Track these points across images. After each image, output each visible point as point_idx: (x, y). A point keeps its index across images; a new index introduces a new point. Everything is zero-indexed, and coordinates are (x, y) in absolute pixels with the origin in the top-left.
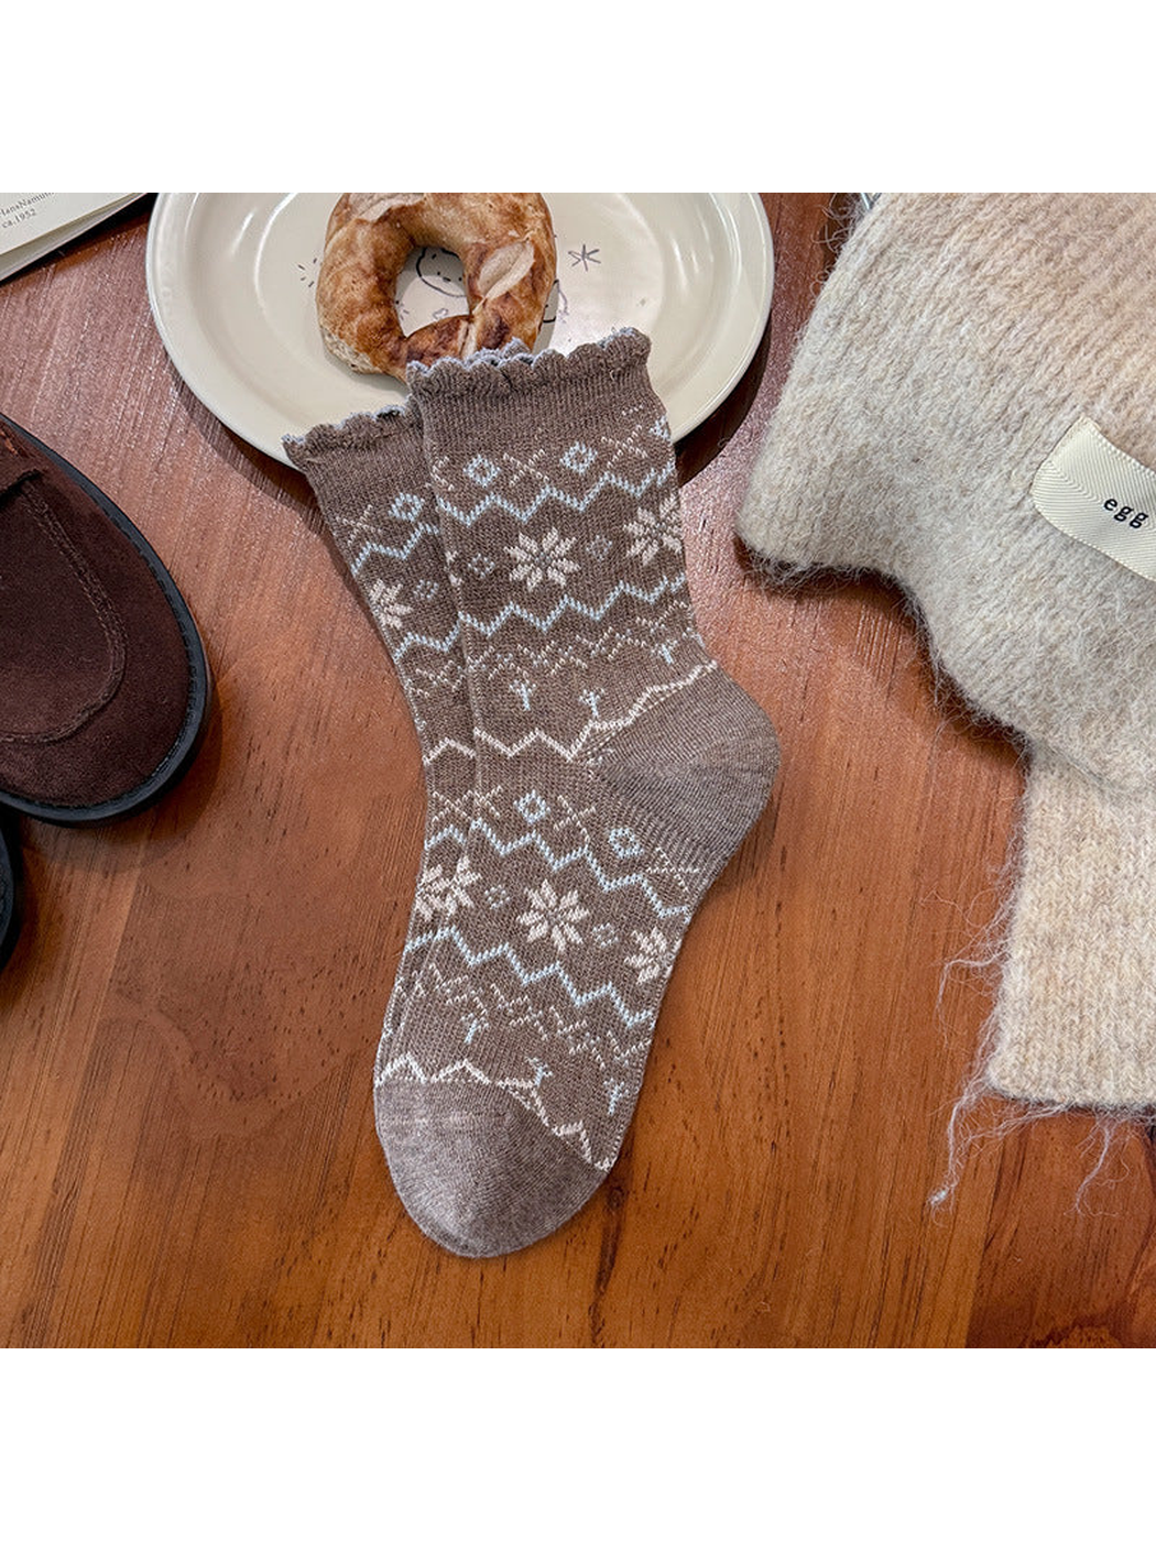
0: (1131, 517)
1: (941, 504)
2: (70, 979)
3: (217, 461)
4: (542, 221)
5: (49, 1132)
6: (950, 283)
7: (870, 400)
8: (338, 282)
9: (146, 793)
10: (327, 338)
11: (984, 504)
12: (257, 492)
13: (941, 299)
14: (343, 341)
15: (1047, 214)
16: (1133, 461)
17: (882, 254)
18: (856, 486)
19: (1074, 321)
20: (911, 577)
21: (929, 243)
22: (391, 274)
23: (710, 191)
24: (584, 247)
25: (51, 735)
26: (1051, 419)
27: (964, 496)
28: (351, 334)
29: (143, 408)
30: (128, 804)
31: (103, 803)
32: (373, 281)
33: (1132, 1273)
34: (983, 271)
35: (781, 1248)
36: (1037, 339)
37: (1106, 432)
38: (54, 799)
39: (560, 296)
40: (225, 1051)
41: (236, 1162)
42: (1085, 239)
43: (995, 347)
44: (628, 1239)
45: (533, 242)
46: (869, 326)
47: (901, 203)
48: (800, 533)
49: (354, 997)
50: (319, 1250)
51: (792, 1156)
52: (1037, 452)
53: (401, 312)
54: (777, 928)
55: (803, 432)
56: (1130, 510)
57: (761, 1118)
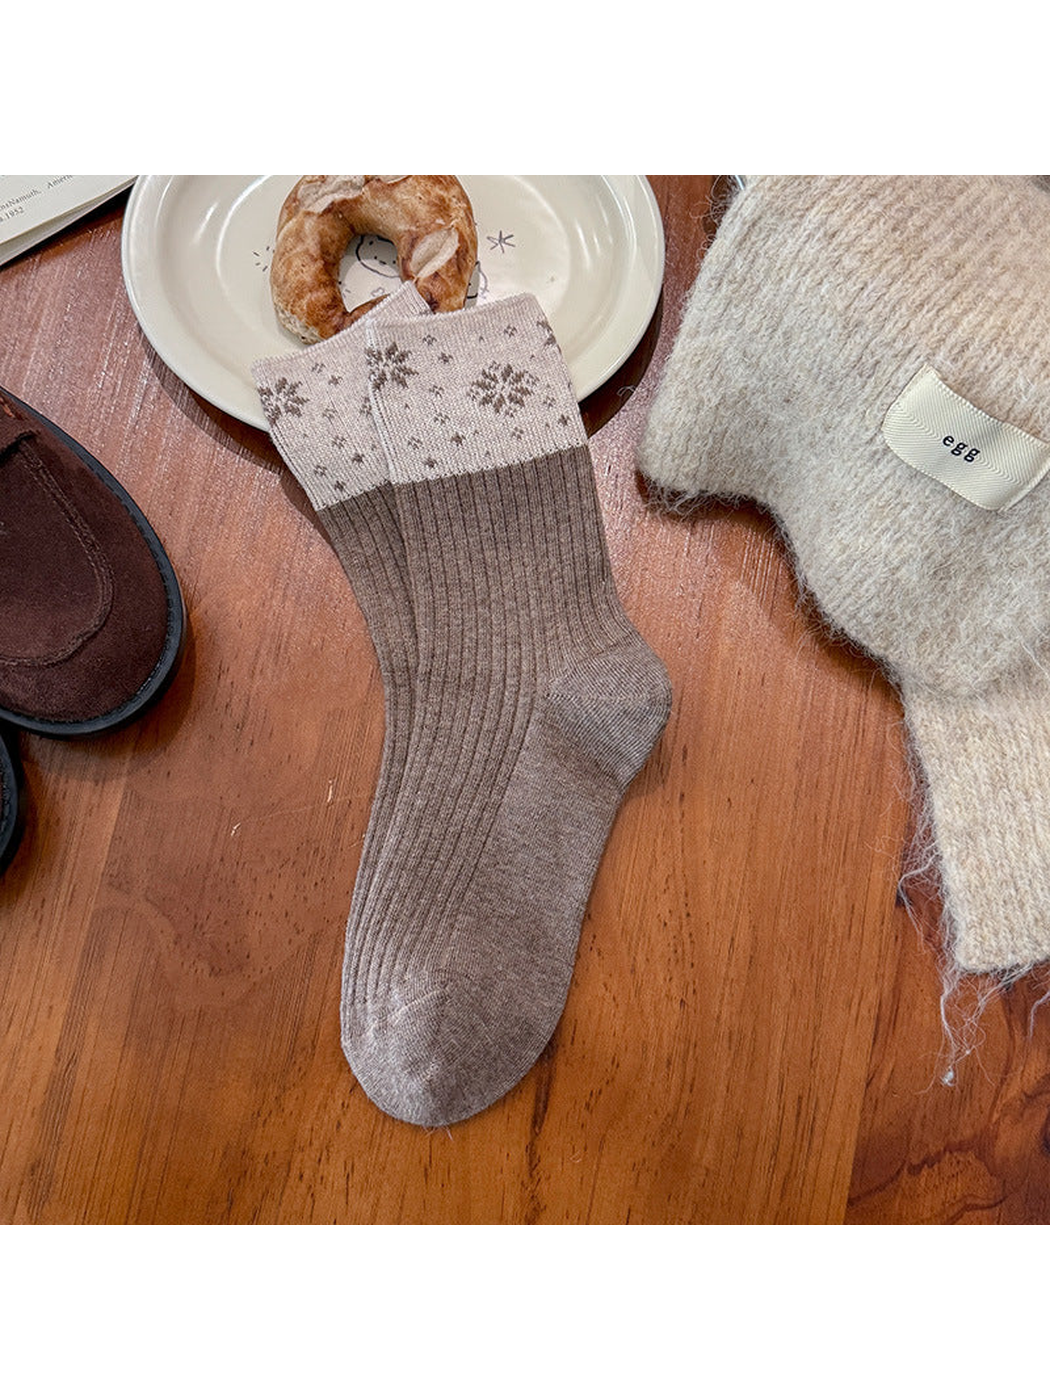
0: (965, 452)
1: (808, 439)
2: (67, 873)
3: (187, 422)
4: (465, 211)
5: (51, 1007)
6: (810, 250)
7: (748, 350)
8: (289, 264)
9: (132, 708)
10: (281, 314)
11: (843, 439)
12: (222, 449)
13: (804, 263)
14: (295, 316)
15: (894, 189)
16: (968, 403)
17: (754, 225)
18: (737, 424)
19: (918, 283)
20: (780, 506)
21: (793, 215)
22: (334, 257)
23: (602, 175)
24: (501, 233)
25: (49, 659)
26: (899, 367)
27: (828, 432)
28: (302, 310)
29: (120, 378)
30: (116, 719)
31: (95, 718)
32: (320, 264)
33: (994, 1104)
34: (839, 240)
35: (691, 1091)
36: (886, 298)
37: (946, 379)
38: (53, 716)
39: (481, 277)
40: (204, 934)
41: (216, 1029)
42: (928, 209)
43: (850, 305)
44: (559, 1086)
45: (457, 228)
46: (745, 286)
47: (768, 183)
48: (689, 465)
49: (316, 884)
50: (290, 1105)
51: (698, 1011)
52: (887, 395)
53: (343, 292)
54: (680, 816)
55: (692, 378)
56: (965, 446)
57: (670, 979)
